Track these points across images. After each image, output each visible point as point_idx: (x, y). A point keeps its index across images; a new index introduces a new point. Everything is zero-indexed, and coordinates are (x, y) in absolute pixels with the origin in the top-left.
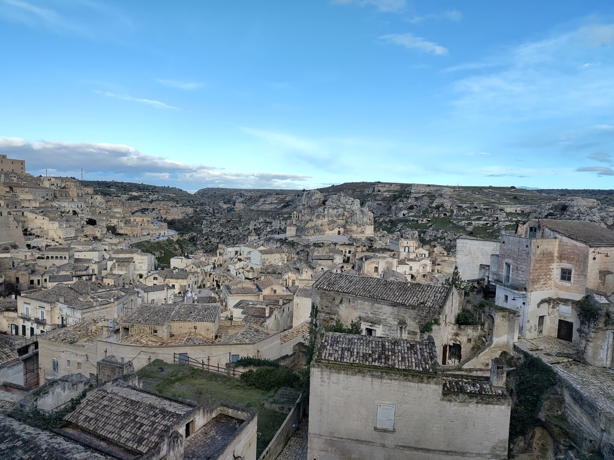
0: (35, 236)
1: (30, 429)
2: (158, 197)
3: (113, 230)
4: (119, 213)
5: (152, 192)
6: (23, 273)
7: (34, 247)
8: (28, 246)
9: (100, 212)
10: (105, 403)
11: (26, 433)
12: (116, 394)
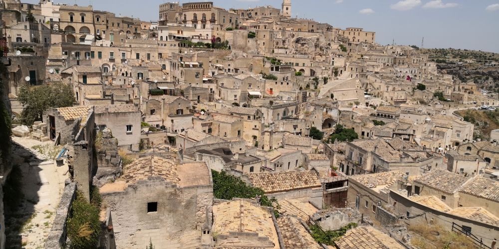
0: (373, 96)
1: (309, 237)
3: (440, 96)
4: (448, 80)
5: (489, 59)
6: (358, 124)
7: (371, 105)
8: (367, 104)
9: (431, 78)
10: (363, 239)
11: (304, 239)
12: (374, 236)
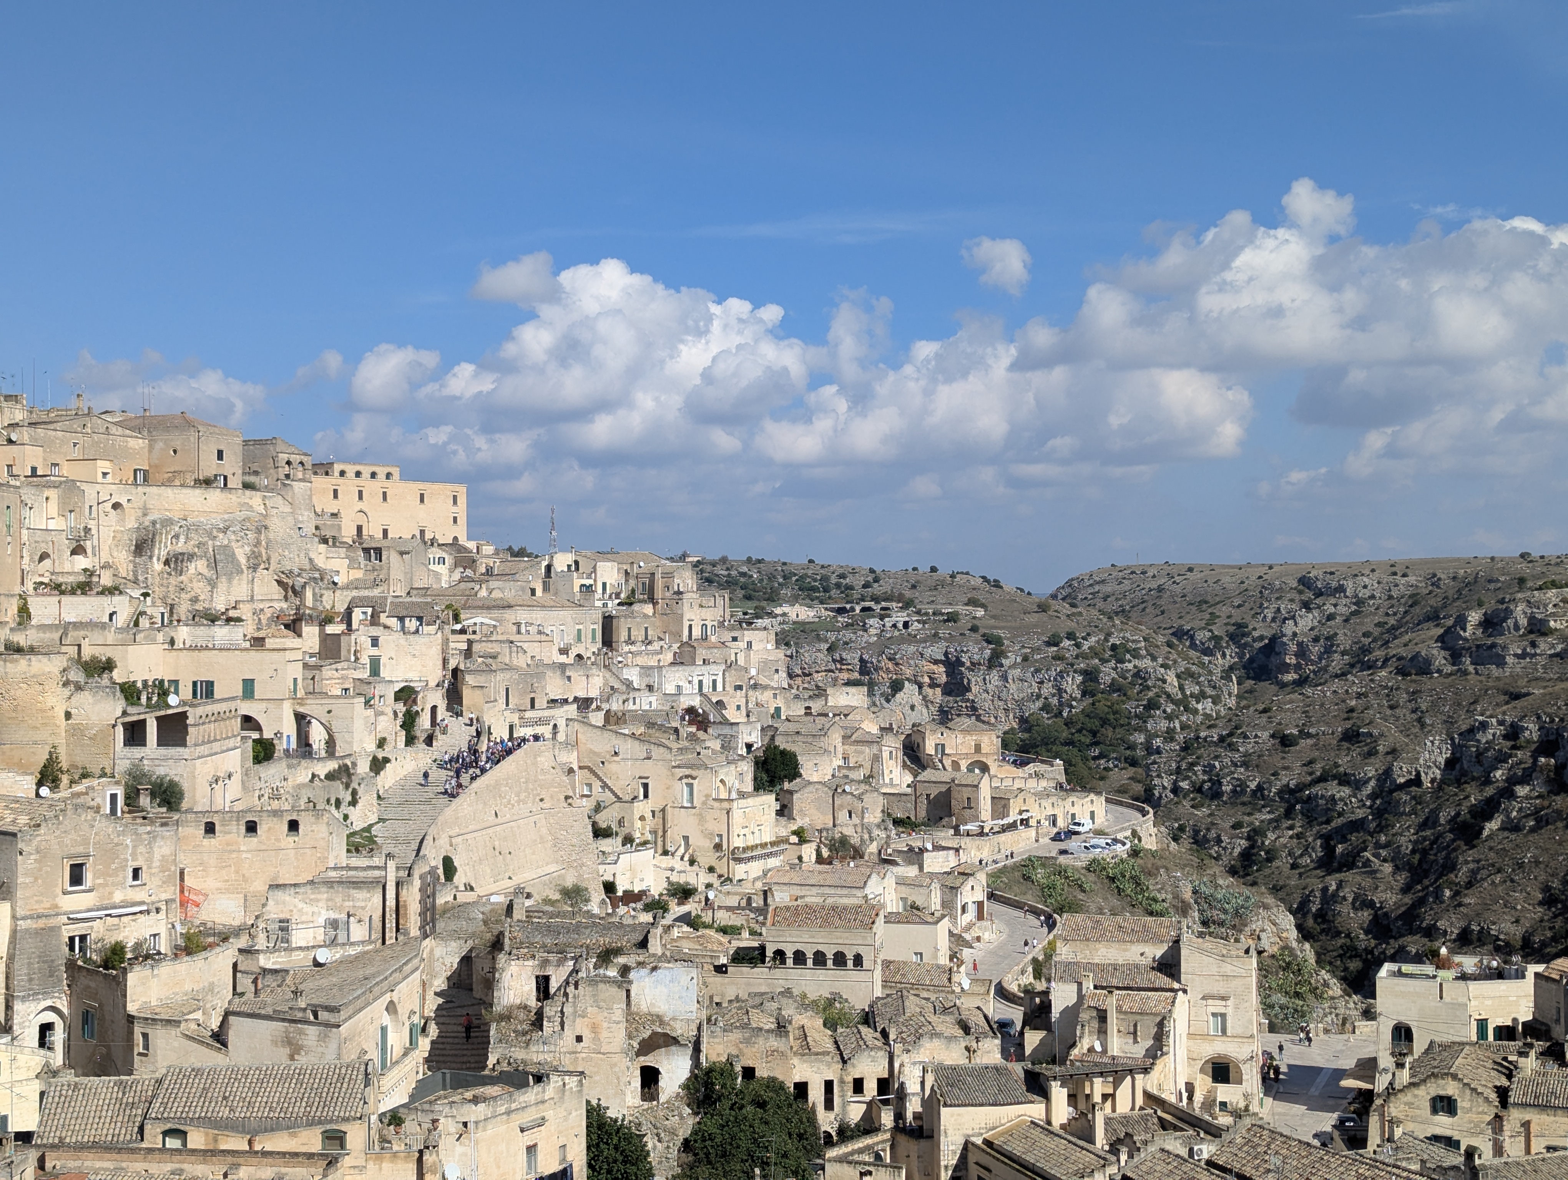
0: (619, 840)
2: (906, 625)
5: (876, 599)
8: (610, 889)
